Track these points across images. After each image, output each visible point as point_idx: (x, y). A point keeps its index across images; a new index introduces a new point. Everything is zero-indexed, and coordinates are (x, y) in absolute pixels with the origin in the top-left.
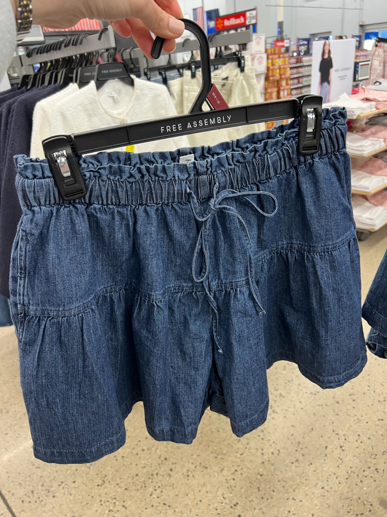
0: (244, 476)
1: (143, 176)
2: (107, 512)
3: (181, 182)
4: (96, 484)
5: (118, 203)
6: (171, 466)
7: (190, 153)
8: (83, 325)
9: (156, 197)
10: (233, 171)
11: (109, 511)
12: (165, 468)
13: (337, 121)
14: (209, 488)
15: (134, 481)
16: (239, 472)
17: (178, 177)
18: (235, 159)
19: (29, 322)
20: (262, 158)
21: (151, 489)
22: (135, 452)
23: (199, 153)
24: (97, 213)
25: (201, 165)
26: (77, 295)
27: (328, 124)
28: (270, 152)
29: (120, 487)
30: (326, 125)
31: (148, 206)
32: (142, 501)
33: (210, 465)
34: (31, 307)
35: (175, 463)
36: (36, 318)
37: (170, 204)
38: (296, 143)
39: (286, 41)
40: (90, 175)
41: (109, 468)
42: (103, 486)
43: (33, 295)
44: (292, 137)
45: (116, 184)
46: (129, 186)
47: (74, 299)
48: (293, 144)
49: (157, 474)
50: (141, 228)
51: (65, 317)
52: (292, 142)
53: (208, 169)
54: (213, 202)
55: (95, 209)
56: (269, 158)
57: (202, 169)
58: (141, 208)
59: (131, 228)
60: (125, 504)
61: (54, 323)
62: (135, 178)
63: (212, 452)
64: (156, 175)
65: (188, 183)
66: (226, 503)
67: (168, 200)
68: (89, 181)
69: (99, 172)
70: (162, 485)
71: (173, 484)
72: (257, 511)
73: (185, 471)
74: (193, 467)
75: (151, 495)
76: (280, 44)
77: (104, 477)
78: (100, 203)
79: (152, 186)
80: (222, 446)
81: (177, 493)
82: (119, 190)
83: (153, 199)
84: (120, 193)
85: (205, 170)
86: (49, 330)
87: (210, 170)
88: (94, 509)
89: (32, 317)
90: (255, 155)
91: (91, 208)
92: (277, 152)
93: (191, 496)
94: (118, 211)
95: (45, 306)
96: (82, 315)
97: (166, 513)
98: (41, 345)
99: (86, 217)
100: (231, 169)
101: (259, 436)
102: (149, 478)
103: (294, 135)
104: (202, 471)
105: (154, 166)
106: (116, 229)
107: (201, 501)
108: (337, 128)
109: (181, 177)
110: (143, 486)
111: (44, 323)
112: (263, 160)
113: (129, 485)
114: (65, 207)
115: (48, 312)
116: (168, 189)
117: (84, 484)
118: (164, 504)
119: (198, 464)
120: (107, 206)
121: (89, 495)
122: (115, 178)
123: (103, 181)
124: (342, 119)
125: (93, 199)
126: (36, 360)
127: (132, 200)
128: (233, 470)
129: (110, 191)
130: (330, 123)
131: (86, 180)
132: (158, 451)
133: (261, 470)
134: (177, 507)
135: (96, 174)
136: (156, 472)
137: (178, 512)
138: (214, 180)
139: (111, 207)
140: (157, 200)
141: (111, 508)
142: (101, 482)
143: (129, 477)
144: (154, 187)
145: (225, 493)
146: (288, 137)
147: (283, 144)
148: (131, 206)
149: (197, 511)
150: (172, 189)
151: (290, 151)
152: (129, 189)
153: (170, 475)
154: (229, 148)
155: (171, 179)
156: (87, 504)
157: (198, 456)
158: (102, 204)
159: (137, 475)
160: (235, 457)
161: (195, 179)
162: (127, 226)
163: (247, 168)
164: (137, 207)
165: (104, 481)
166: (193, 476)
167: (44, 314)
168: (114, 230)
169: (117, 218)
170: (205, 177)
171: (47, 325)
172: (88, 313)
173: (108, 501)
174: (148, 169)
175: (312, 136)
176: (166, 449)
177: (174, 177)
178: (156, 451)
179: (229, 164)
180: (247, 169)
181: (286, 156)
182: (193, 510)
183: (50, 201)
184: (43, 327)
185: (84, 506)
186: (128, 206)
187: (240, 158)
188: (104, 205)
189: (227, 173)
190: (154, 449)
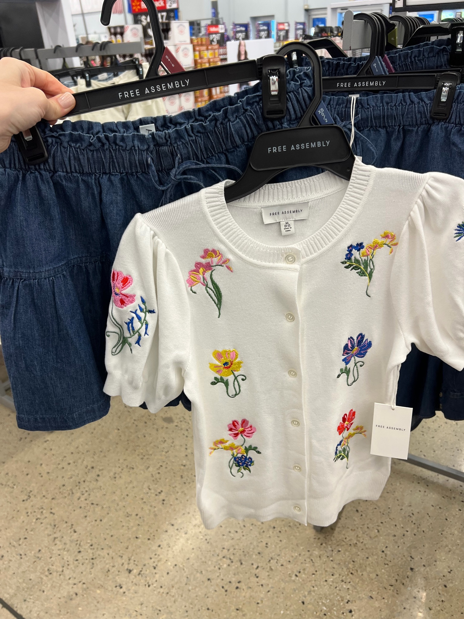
0: (169, 468)
1: (103, 145)
2: (34, 520)
3: (141, 152)
4: (22, 500)
5: (81, 171)
6: (98, 473)
7: (152, 123)
8: (54, 288)
9: (119, 166)
10: (195, 142)
11: (37, 519)
12: (93, 475)
13: (303, 83)
14: (135, 483)
15: (61, 490)
16: (164, 467)
17: (138, 147)
18: (195, 131)
19: (4, 284)
20: (225, 126)
21: (79, 494)
22: (60, 467)
23: (159, 123)
24: (62, 181)
25: (159, 136)
26: (47, 259)
27: (294, 86)
28: (232, 119)
29: (47, 498)
30: (292, 87)
31: (112, 175)
32: (70, 505)
33: (136, 466)
34: (5, 269)
35: (102, 470)
36: (10, 280)
37: (134, 174)
38: (260, 108)
39: (220, 26)
40: (52, 141)
41: (33, 485)
42: (29, 500)
43: (6, 257)
44: (256, 102)
45: (78, 152)
46: (90, 154)
47: (44, 262)
48: (257, 109)
49: (84, 481)
50: (106, 197)
51: (36, 279)
52: (256, 107)
53: (167, 141)
54: (174, 172)
55: (60, 176)
56: (231, 126)
57: (161, 140)
58: (105, 177)
59: (97, 197)
60: (53, 511)
61: (26, 285)
62: (95, 147)
63: (138, 455)
64: (116, 144)
65: (150, 154)
66: (151, 493)
67: (131, 169)
68: (51, 146)
69: (60, 139)
70: (90, 489)
71: (101, 487)
72: (179, 493)
73: (112, 474)
74: (120, 470)
75: (79, 499)
76: (213, 29)
77: (29, 493)
78: (65, 170)
79: (114, 155)
80: (148, 449)
81: (105, 493)
82: (81, 157)
83: (116, 168)
84: (82, 161)
85: (164, 141)
86: (22, 292)
87: (169, 141)
88: (20, 521)
89: (7, 279)
90: (216, 124)
91: (56, 176)
92: (239, 119)
93: (118, 493)
94: (82, 179)
95: (17, 268)
96: (53, 279)
97: (94, 510)
98: (16, 306)
99: (52, 184)
100: (192, 141)
101: (184, 434)
102: (77, 486)
103: (257, 99)
104: (129, 472)
105: (112, 135)
106: (82, 197)
107: (127, 495)
108: (303, 90)
109: (141, 148)
110: (71, 492)
111: (17, 284)
112: (225, 128)
113: (55, 495)
114: (31, 173)
115: (20, 274)
116: (129, 159)
117: (8, 502)
118: (92, 504)
119: (125, 466)
120: (71, 174)
121: (14, 510)
122: (76, 146)
123: (64, 147)
124: (307, 80)
125: (57, 166)
126: (12, 321)
127: (95, 168)
128: (159, 466)
129: (72, 158)
130: (295, 84)
131: (49, 146)
132: (85, 462)
133: (184, 461)
134: (105, 504)
135: (58, 140)
136: (83, 479)
137: (106, 508)
138: (175, 151)
139: (75, 174)
140: (120, 169)
141: (39, 516)
142: (26, 497)
143: (55, 489)
144: (116, 156)
145: (151, 485)
146: (251, 102)
147: (246, 110)
148: (95, 175)
149: (124, 503)
150: (133, 158)
151: (255, 117)
152: (90, 156)
153: (97, 480)
154: (191, 118)
155: (131, 149)
156: (13, 518)
157: (125, 460)
158: (67, 172)
159: (64, 485)
160: (161, 455)
161: (156, 149)
162: (93, 194)
163: (209, 137)
164: (101, 176)
165: (29, 496)
166: (120, 477)
167: (17, 276)
168: (80, 198)
169: (82, 186)
170: (165, 148)
171: (20, 287)
172: (59, 278)
173: (35, 512)
174: (107, 137)
175: (277, 99)
176: (93, 459)
177: (134, 146)
178: (82, 462)
179: (189, 135)
180: (210, 139)
181: (250, 122)
182: (120, 503)
183: (15, 164)
184: (16, 288)
185: (10, 520)
186: (92, 175)
187: (200, 129)
188: (69, 173)
189: (188, 144)
190: (80, 461)
